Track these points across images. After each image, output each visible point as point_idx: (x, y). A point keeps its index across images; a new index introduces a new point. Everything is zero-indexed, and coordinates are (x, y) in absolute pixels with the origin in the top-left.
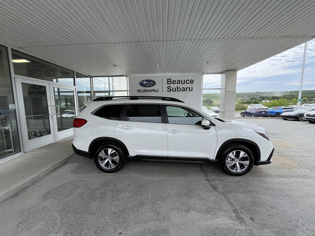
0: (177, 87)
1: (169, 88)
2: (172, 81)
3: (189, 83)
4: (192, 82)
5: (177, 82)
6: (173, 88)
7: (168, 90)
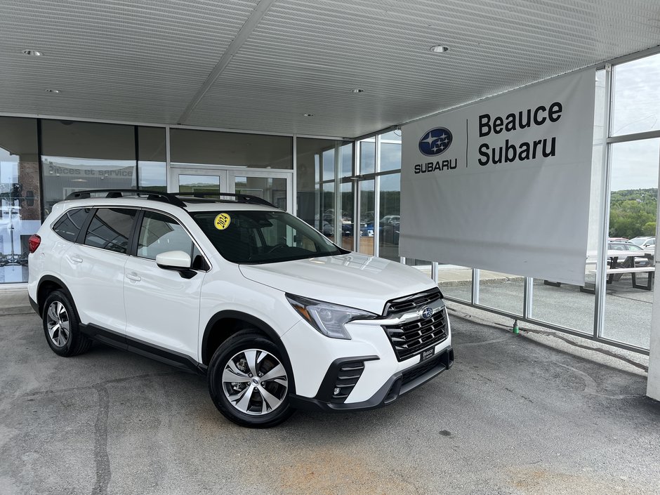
0: (507, 141)
1: (484, 149)
2: (491, 123)
3: (544, 119)
4: (555, 112)
5: (505, 122)
6: (494, 150)
7: (480, 160)
